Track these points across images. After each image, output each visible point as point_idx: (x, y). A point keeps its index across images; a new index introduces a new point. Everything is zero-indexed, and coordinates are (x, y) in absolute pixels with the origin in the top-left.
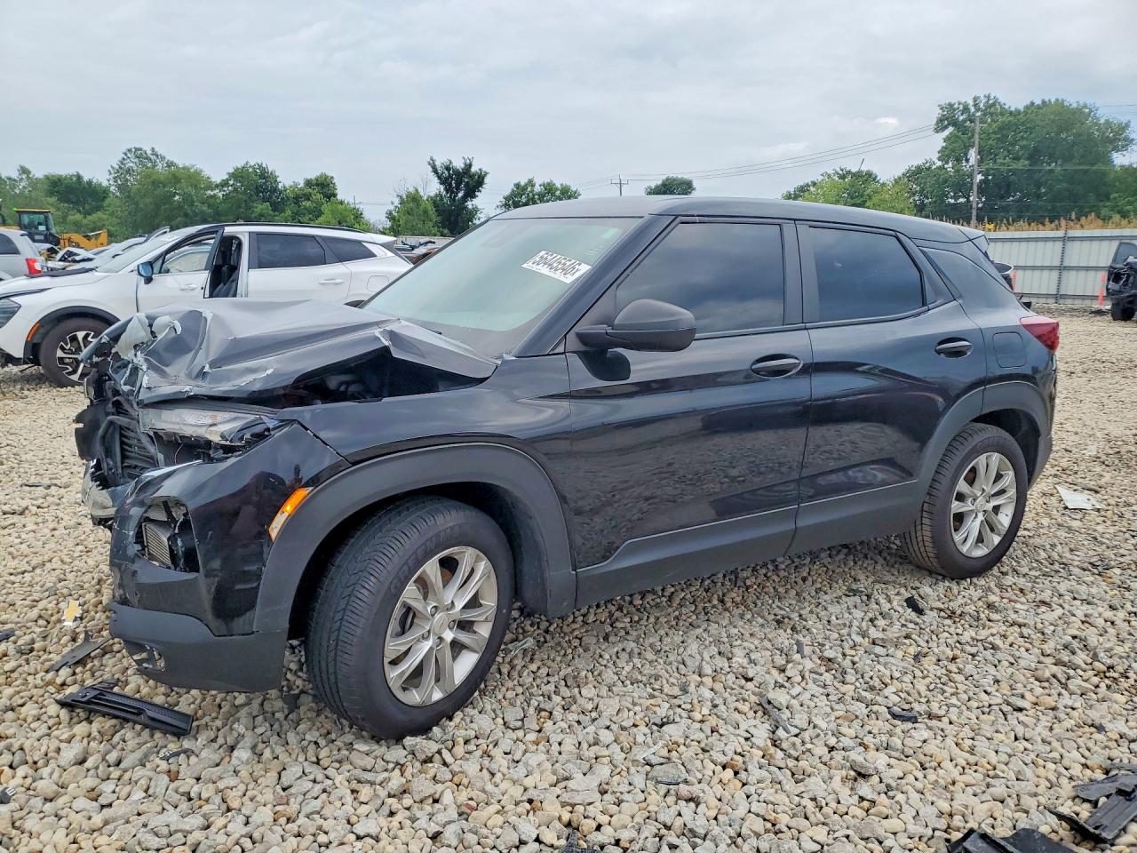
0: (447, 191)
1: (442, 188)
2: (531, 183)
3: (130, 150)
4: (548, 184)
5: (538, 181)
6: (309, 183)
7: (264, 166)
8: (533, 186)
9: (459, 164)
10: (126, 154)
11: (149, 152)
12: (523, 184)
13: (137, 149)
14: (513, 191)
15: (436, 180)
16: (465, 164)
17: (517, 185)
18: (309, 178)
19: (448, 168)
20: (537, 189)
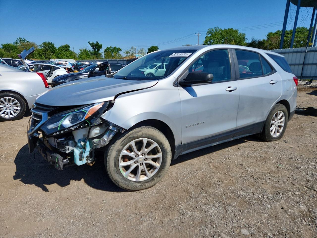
0: (93, 48)
1: (92, 48)
2: (111, 47)
3: (18, 38)
4: (115, 47)
5: (112, 47)
6: (62, 46)
7: (50, 42)
8: (111, 48)
9: (95, 43)
10: (17, 39)
11: (23, 39)
12: (109, 47)
13: (20, 38)
14: (106, 49)
15: (90, 46)
16: (97, 43)
17: (107, 47)
18: (62, 45)
19: (92, 43)
20: (112, 48)
